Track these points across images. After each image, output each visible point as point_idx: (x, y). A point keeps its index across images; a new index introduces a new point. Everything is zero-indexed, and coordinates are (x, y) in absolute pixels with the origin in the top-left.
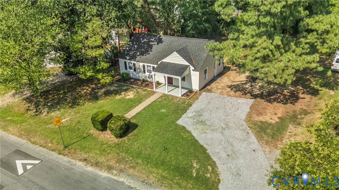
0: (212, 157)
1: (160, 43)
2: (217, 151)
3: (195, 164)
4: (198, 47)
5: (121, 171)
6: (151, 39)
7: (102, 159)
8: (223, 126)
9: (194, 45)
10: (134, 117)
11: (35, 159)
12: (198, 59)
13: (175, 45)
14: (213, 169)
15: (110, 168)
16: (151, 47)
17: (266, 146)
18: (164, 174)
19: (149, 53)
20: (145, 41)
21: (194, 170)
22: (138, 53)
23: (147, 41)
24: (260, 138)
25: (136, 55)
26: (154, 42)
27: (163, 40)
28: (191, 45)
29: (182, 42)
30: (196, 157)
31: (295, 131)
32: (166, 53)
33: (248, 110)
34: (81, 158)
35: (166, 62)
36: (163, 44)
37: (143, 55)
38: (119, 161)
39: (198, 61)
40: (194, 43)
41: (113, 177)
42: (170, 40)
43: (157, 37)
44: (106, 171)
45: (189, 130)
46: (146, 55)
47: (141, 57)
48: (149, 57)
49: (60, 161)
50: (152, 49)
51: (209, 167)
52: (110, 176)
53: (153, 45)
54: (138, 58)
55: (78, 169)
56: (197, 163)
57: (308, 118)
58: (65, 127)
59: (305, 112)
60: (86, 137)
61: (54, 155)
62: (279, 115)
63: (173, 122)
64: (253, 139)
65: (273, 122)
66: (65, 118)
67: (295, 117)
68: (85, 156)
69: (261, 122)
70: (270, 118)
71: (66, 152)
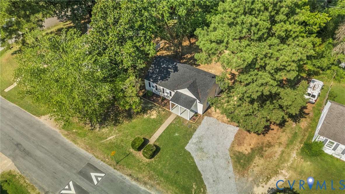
0: (205, 182)
1: (176, 71)
2: (208, 177)
3: (194, 185)
4: (204, 82)
5: (152, 186)
6: (169, 66)
7: (140, 176)
8: (215, 154)
9: (201, 79)
10: (158, 140)
11: (101, 172)
12: (203, 94)
13: (187, 76)
14: (204, 190)
15: (145, 184)
16: (169, 73)
17: (238, 174)
18: (176, 191)
19: (167, 79)
20: (164, 66)
21: (193, 190)
22: (159, 77)
23: (166, 66)
24: (235, 167)
25: (158, 79)
26: (171, 69)
27: (178, 68)
28: (199, 78)
29: (193, 74)
30: (196, 180)
31: (258, 163)
32: (180, 83)
33: (233, 139)
34: (127, 173)
35: (180, 93)
36: (178, 72)
37: (163, 80)
38: (150, 178)
39: (203, 96)
40: (201, 78)
41: (147, 190)
42: (184, 70)
43: (174, 65)
44: (144, 185)
45: (193, 156)
46: (165, 81)
47: (161, 82)
48: (167, 83)
49: (116, 175)
50: (170, 76)
51: (202, 189)
52: (146, 189)
53: (170, 71)
54: (159, 82)
55: (127, 183)
56: (195, 185)
57: (269, 150)
58: (113, 143)
59: (269, 145)
60: (128, 155)
61: (111, 169)
62: (252, 146)
63: (183, 147)
64: (231, 168)
65: (247, 153)
66: (112, 135)
67: (262, 148)
68: (130, 172)
69: (239, 152)
70: (245, 149)
71: (118, 168)
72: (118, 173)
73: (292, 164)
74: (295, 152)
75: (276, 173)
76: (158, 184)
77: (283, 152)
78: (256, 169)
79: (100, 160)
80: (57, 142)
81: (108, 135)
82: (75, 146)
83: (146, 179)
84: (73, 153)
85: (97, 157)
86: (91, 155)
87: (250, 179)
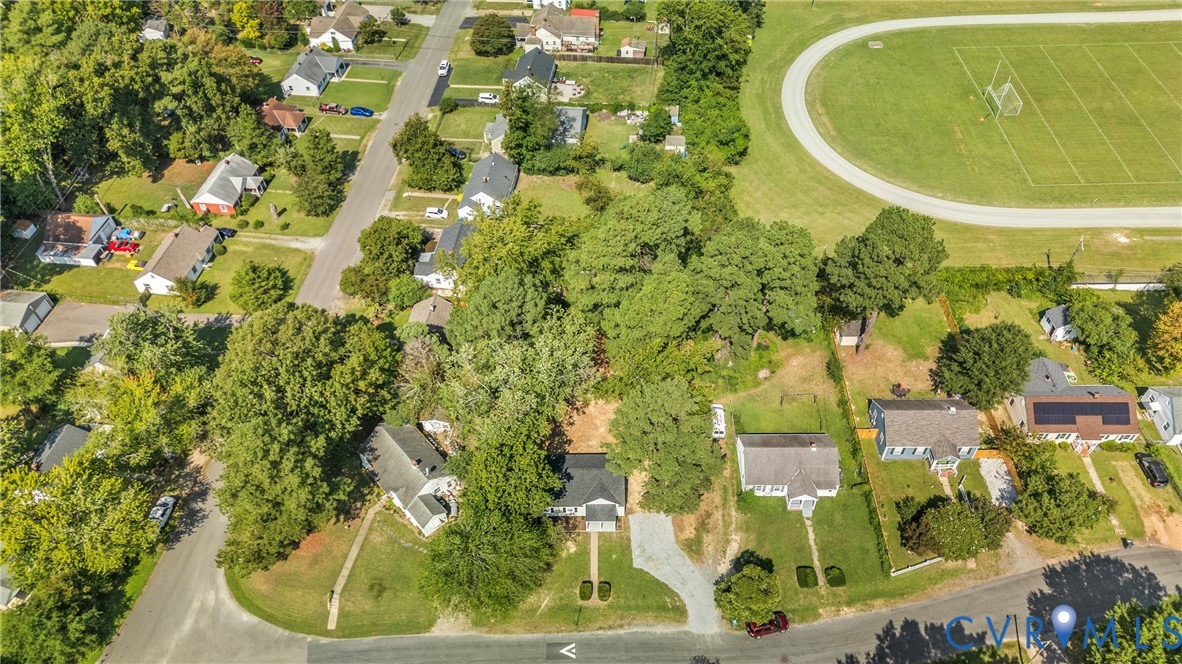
0: (674, 589)
1: (571, 479)
2: (673, 583)
3: (667, 599)
8: (666, 556)
10: (600, 575)
11: (569, 643)
12: (618, 494)
13: (588, 479)
17: (697, 563)
19: (565, 495)
29: (594, 475)
30: (665, 593)
31: (708, 540)
32: (584, 491)
33: (673, 529)
34: (596, 628)
35: (593, 505)
36: (574, 479)
37: (559, 499)
39: (615, 495)
41: (628, 631)
42: (580, 474)
43: (563, 472)
44: (621, 629)
45: (647, 570)
46: (562, 500)
47: (558, 502)
48: (566, 501)
49: (586, 637)
51: (676, 598)
52: (626, 631)
55: (604, 636)
56: (669, 598)
57: (711, 521)
58: (552, 608)
59: (709, 515)
60: (580, 610)
61: (576, 635)
62: (694, 526)
63: (631, 567)
64: (689, 561)
65: (693, 536)
66: (544, 600)
67: (703, 522)
68: (597, 625)
69: (686, 540)
70: (690, 533)
71: (581, 629)
72: (587, 634)
73: (736, 525)
74: (733, 509)
75: (728, 542)
76: (633, 619)
77: (723, 515)
78: (710, 548)
79: (556, 634)
80: (488, 646)
81: (540, 601)
82: (514, 637)
83: (619, 622)
84: (519, 645)
85: (550, 632)
86: (541, 635)
87: (710, 562)
